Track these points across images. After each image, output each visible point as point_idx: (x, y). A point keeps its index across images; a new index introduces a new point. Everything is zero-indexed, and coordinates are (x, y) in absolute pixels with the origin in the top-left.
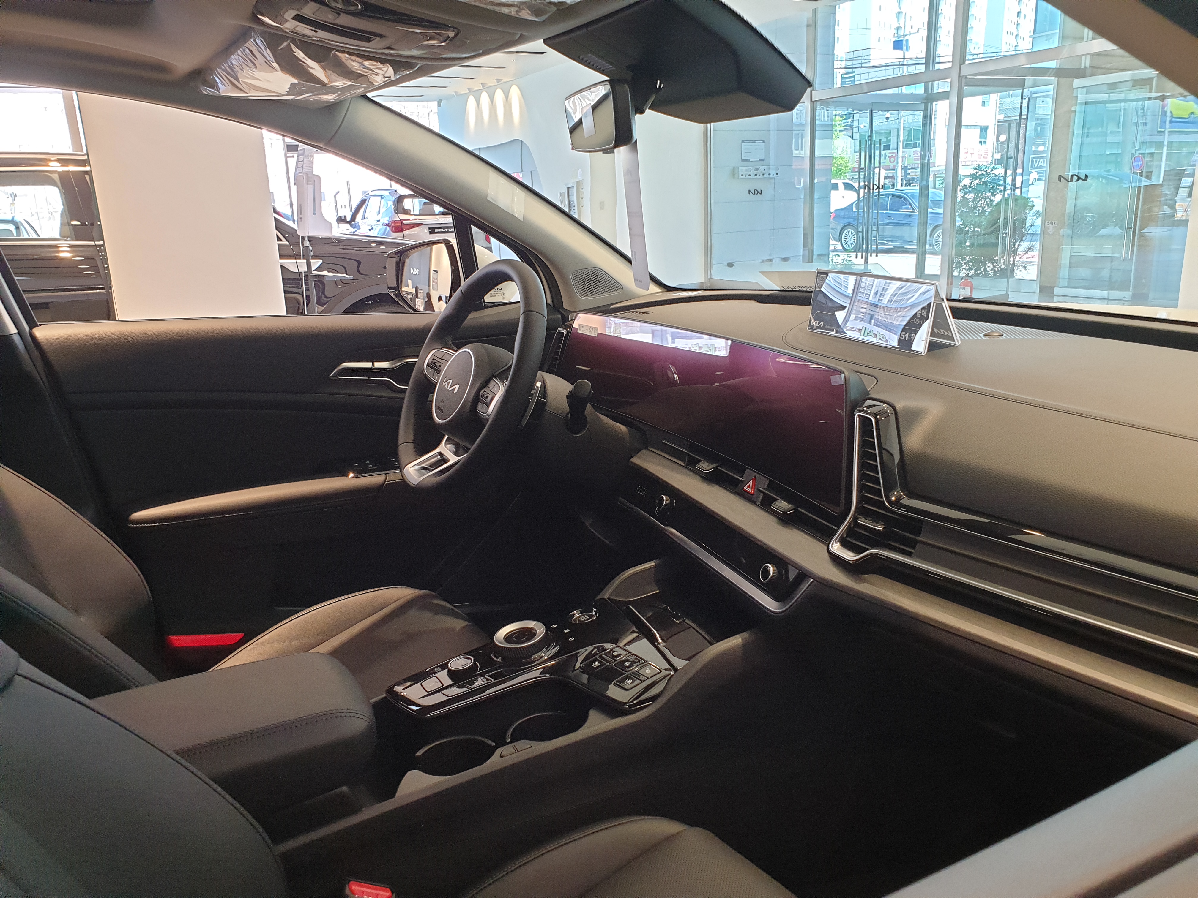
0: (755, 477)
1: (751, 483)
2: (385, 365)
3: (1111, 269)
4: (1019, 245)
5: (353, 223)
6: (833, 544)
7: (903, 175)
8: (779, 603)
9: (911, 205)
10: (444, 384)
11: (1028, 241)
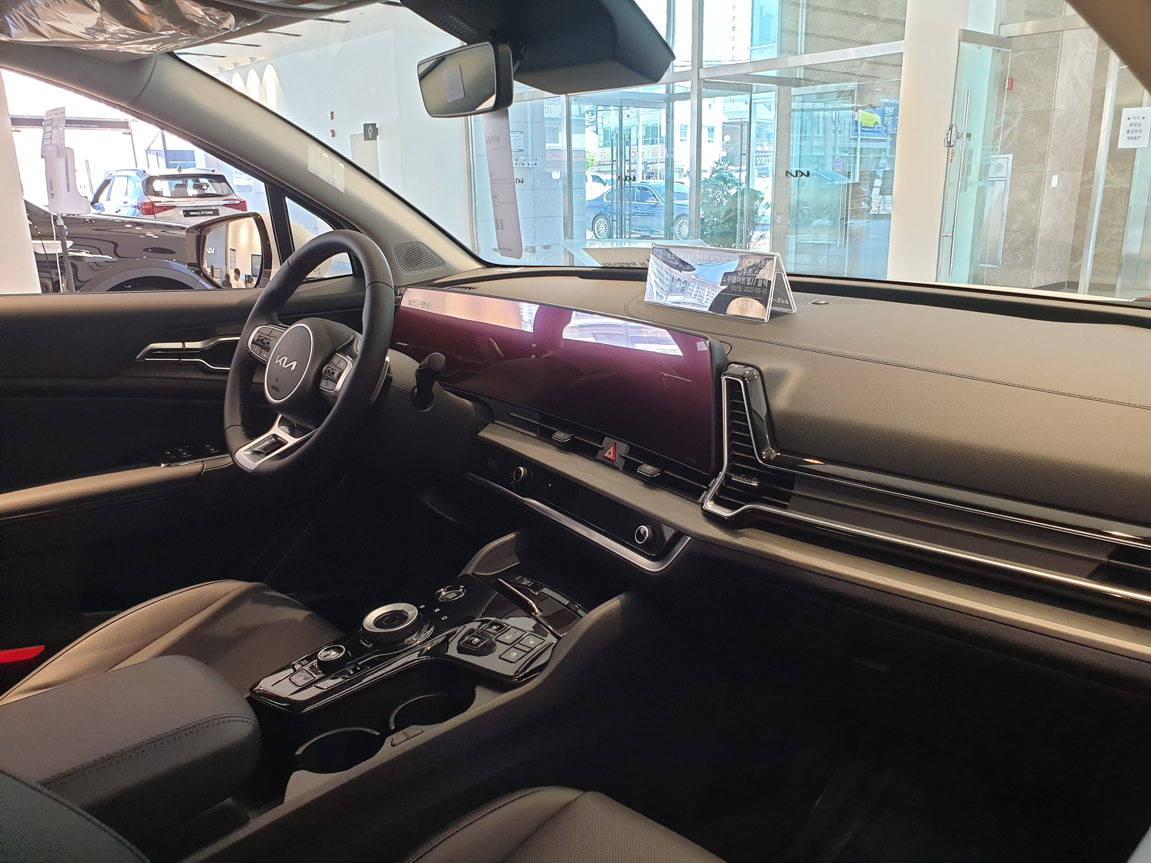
0: (615, 443)
1: (611, 450)
2: (197, 345)
3: (828, 255)
4: (753, 233)
5: (96, 204)
6: (707, 502)
7: (644, 169)
8: (658, 563)
9: (655, 196)
10: (277, 362)
11: (760, 231)
